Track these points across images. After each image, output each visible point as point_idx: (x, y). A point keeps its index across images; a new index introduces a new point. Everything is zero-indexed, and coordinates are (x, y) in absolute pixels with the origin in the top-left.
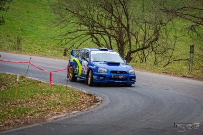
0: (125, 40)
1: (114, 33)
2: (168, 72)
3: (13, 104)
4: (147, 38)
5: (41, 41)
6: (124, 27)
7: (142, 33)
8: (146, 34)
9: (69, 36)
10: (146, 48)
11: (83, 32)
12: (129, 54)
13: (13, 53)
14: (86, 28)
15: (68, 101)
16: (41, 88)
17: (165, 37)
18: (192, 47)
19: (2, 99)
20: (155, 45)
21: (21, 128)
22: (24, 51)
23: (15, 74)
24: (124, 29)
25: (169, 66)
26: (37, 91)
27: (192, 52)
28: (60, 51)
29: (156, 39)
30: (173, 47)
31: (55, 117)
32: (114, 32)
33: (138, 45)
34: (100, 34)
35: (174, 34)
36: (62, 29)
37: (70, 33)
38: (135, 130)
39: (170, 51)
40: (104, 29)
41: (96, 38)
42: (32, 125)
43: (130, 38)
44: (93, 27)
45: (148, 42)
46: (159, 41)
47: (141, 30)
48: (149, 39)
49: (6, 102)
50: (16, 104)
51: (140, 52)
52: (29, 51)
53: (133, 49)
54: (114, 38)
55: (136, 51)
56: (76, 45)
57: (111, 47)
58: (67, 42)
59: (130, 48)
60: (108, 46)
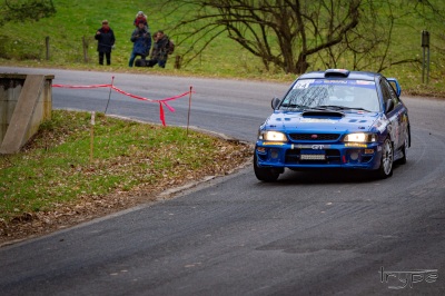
0: (293, 30)
1: (269, 17)
3: (88, 171)
4: (336, 24)
6: (290, 4)
7: (324, 14)
8: (333, 15)
9: (183, 28)
10: (334, 43)
11: (209, 19)
12: (303, 57)
13: (77, 69)
14: (215, 11)
15: (194, 156)
16: (137, 135)
17: (370, 19)
18: (426, 35)
19: (66, 161)
20: (351, 37)
21: (108, 217)
24: (290, 8)
26: (131, 141)
27: (426, 45)
29: (354, 24)
30: (387, 37)
31: (173, 190)
32: (270, 15)
33: (318, 39)
34: (244, 21)
35: (388, 13)
36: (168, 17)
37: (184, 23)
39: (381, 46)
40: (251, 11)
41: (236, 30)
42: (130, 210)
43: (303, 26)
44: (228, 8)
45: (339, 31)
46: (360, 28)
47: (323, 9)
48: (340, 26)
49: (72, 166)
50: (93, 170)
51: (324, 53)
53: (310, 46)
54: (271, 28)
55: (317, 50)
56: (198, 47)
57: (267, 46)
58: (180, 40)
59: (304, 45)
60: (260, 45)
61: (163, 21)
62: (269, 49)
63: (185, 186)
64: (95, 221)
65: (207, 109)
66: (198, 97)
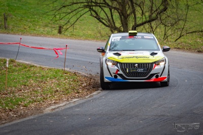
0: (128, 12)
1: (115, 4)
2: (180, 47)
3: (4, 94)
4: (154, 9)
5: (32, 18)
8: (153, 3)
9: (64, 10)
10: (153, 20)
11: (79, 4)
12: (134, 28)
15: (67, 87)
16: (34, 73)
17: (175, 6)
20: (163, 17)
21: (14, 122)
22: (12, 30)
23: (3, 58)
25: (182, 40)
26: (30, 77)
28: (54, 28)
29: (165, 9)
30: (184, 17)
31: (53, 107)
32: (115, 3)
33: (144, 17)
34: (100, 6)
35: (186, 3)
36: (55, 3)
38: (147, 118)
39: (181, 22)
41: (95, 11)
42: (27, 118)
43: (135, 10)
45: (156, 13)
46: (169, 12)
48: (157, 10)
50: (6, 94)
51: (147, 26)
52: (18, 30)
53: (139, 21)
54: (116, 11)
55: (143, 24)
56: (72, 21)
57: (113, 21)
58: (62, 17)
59: (135, 21)
60: (109, 21)
61: (51, 5)
62: (114, 23)
63: (61, 105)
64: (6, 125)
65: (76, 59)
66: (71, 51)
